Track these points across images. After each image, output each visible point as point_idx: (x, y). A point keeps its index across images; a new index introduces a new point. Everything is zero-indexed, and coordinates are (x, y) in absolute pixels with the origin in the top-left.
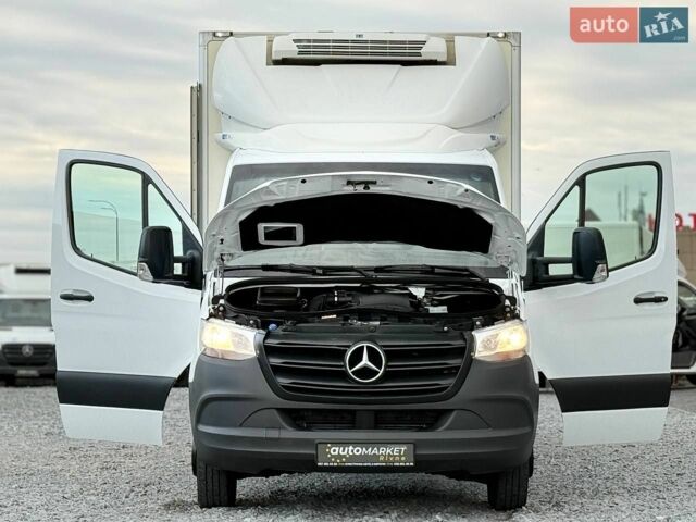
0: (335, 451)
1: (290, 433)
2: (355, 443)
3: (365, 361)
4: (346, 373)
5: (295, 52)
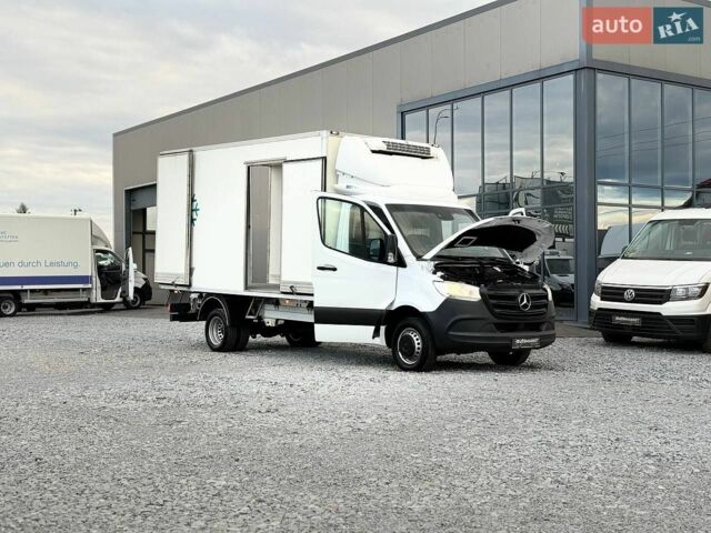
0: (518, 341)
1: (500, 334)
3: (525, 302)
5: (384, 148)
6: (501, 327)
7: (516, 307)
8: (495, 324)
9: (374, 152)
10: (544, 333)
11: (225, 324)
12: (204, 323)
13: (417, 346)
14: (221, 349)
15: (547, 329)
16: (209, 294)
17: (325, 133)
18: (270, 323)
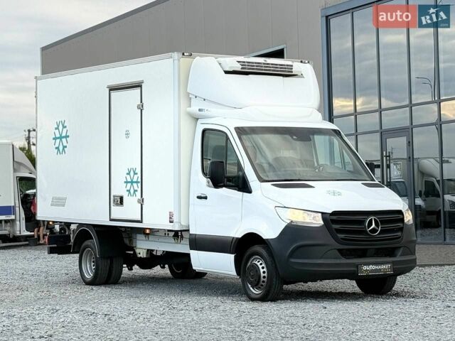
0: (365, 268)
1: (344, 261)
2: (373, 264)
3: (373, 225)
4: (366, 231)
5: (238, 67)
6: (344, 253)
7: (364, 232)
8: (340, 251)
9: (227, 72)
10: (398, 258)
11: (95, 255)
12: (78, 255)
13: (262, 275)
14: (93, 283)
15: (403, 255)
16: (81, 225)
17: (176, 55)
18: (142, 253)
